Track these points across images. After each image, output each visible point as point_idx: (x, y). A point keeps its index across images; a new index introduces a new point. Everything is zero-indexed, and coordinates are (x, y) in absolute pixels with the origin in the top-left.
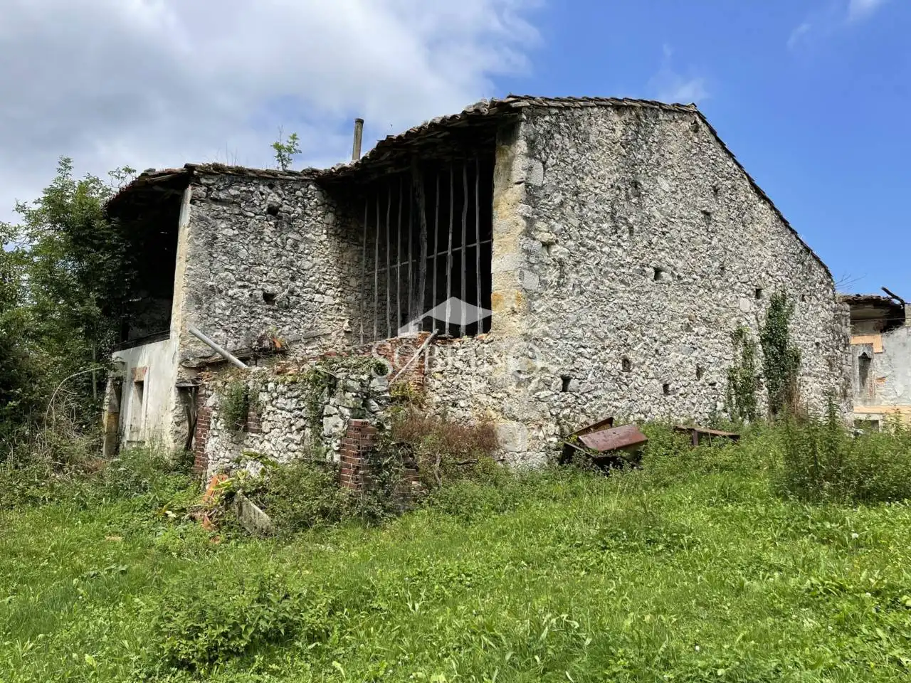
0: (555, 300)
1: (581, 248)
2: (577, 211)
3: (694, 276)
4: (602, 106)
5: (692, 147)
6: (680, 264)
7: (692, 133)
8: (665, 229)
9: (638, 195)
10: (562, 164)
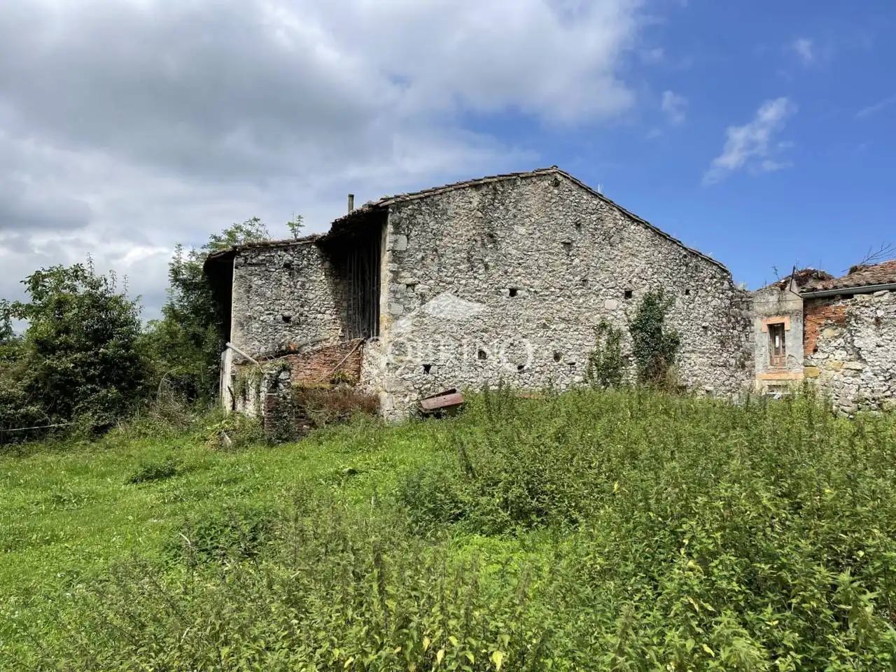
0: (418, 318)
1: (441, 284)
2: (436, 261)
3: (553, 289)
4: (459, 189)
5: (552, 198)
6: (537, 282)
7: (551, 188)
8: (521, 261)
9: (495, 242)
10: (424, 234)
